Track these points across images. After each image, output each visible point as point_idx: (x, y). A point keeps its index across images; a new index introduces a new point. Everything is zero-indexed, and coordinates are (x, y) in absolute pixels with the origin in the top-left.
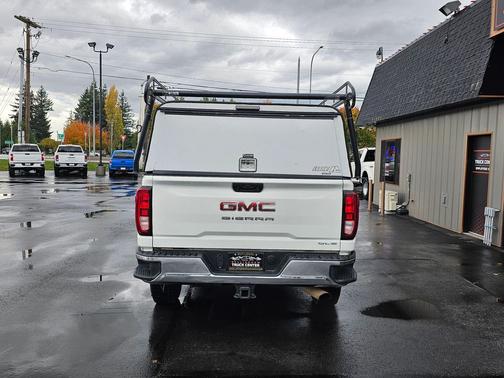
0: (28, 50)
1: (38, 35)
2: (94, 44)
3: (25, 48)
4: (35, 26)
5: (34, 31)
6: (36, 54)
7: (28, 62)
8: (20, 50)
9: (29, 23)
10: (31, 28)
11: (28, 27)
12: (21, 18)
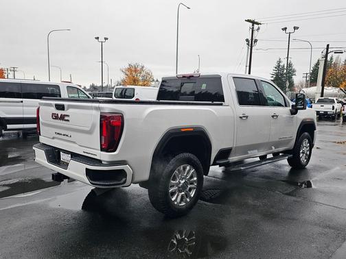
0: (252, 39)
1: (259, 29)
2: (286, 28)
3: (250, 39)
4: (258, 24)
5: (256, 26)
6: (256, 41)
7: (251, 46)
8: (247, 40)
9: (254, 23)
10: (255, 25)
11: (253, 25)
12: (248, 21)
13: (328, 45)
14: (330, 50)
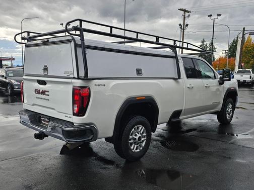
0: (184, 24)
1: (189, 16)
2: (211, 15)
3: (182, 24)
4: (188, 12)
5: (187, 14)
6: (187, 25)
7: (184, 30)
8: (180, 25)
9: (185, 11)
11: (185, 13)
12: (181, 10)
13: (244, 28)
14: (245, 32)
